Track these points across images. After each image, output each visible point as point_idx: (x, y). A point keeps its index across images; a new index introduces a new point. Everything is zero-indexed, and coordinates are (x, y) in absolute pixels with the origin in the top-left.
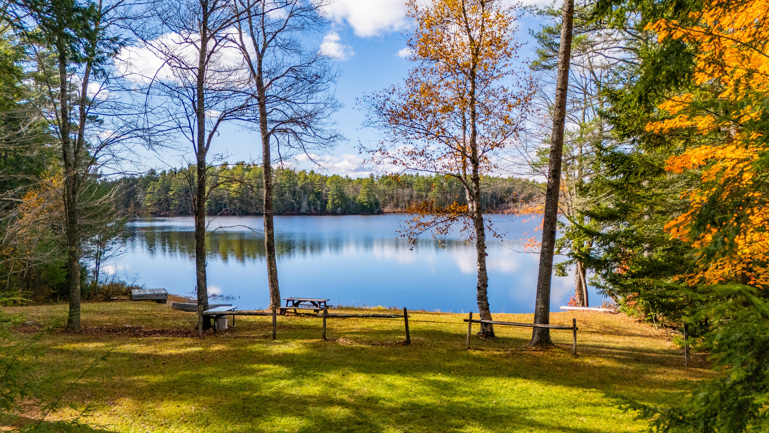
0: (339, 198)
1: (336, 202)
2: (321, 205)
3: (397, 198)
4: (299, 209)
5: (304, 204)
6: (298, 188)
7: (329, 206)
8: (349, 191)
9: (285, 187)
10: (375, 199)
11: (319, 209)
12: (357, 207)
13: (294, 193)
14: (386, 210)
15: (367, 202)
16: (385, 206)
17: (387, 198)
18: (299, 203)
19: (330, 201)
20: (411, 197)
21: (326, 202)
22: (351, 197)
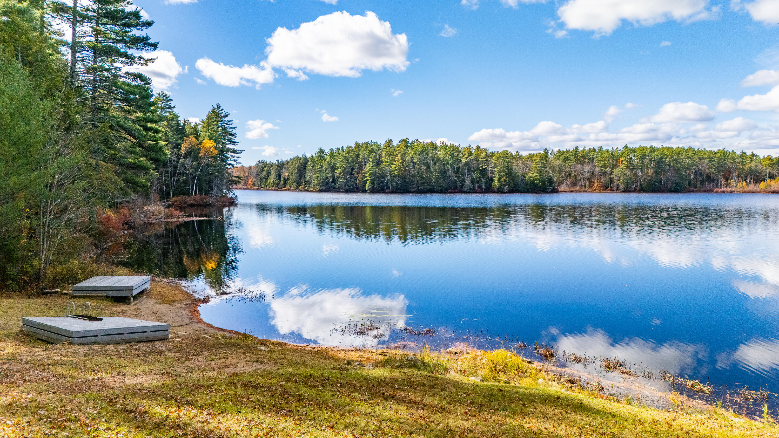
0: (506, 175)
1: (502, 179)
2: (486, 183)
3: (575, 176)
4: (462, 187)
5: (468, 182)
6: (461, 165)
7: (496, 184)
8: (518, 168)
9: (448, 164)
10: (548, 175)
11: (484, 187)
12: (527, 185)
13: (457, 171)
14: (561, 188)
15: (539, 179)
16: (560, 184)
17: (563, 174)
18: (463, 181)
19: (496, 179)
20: (593, 174)
21: (492, 180)
22: (520, 174)
